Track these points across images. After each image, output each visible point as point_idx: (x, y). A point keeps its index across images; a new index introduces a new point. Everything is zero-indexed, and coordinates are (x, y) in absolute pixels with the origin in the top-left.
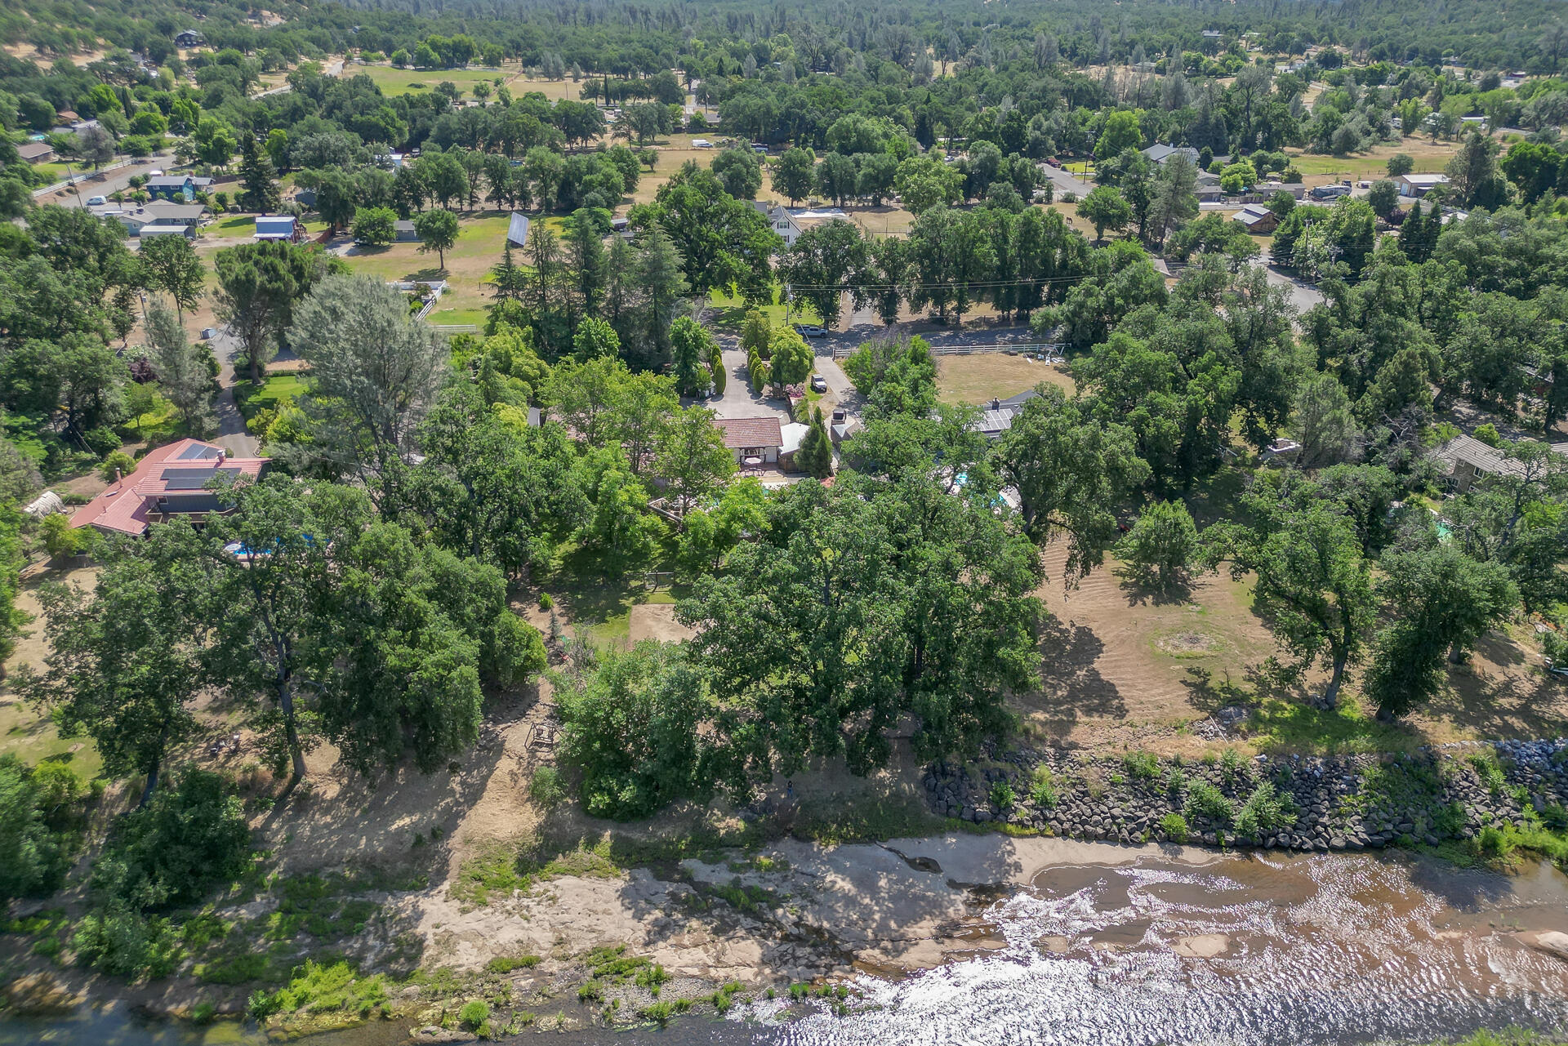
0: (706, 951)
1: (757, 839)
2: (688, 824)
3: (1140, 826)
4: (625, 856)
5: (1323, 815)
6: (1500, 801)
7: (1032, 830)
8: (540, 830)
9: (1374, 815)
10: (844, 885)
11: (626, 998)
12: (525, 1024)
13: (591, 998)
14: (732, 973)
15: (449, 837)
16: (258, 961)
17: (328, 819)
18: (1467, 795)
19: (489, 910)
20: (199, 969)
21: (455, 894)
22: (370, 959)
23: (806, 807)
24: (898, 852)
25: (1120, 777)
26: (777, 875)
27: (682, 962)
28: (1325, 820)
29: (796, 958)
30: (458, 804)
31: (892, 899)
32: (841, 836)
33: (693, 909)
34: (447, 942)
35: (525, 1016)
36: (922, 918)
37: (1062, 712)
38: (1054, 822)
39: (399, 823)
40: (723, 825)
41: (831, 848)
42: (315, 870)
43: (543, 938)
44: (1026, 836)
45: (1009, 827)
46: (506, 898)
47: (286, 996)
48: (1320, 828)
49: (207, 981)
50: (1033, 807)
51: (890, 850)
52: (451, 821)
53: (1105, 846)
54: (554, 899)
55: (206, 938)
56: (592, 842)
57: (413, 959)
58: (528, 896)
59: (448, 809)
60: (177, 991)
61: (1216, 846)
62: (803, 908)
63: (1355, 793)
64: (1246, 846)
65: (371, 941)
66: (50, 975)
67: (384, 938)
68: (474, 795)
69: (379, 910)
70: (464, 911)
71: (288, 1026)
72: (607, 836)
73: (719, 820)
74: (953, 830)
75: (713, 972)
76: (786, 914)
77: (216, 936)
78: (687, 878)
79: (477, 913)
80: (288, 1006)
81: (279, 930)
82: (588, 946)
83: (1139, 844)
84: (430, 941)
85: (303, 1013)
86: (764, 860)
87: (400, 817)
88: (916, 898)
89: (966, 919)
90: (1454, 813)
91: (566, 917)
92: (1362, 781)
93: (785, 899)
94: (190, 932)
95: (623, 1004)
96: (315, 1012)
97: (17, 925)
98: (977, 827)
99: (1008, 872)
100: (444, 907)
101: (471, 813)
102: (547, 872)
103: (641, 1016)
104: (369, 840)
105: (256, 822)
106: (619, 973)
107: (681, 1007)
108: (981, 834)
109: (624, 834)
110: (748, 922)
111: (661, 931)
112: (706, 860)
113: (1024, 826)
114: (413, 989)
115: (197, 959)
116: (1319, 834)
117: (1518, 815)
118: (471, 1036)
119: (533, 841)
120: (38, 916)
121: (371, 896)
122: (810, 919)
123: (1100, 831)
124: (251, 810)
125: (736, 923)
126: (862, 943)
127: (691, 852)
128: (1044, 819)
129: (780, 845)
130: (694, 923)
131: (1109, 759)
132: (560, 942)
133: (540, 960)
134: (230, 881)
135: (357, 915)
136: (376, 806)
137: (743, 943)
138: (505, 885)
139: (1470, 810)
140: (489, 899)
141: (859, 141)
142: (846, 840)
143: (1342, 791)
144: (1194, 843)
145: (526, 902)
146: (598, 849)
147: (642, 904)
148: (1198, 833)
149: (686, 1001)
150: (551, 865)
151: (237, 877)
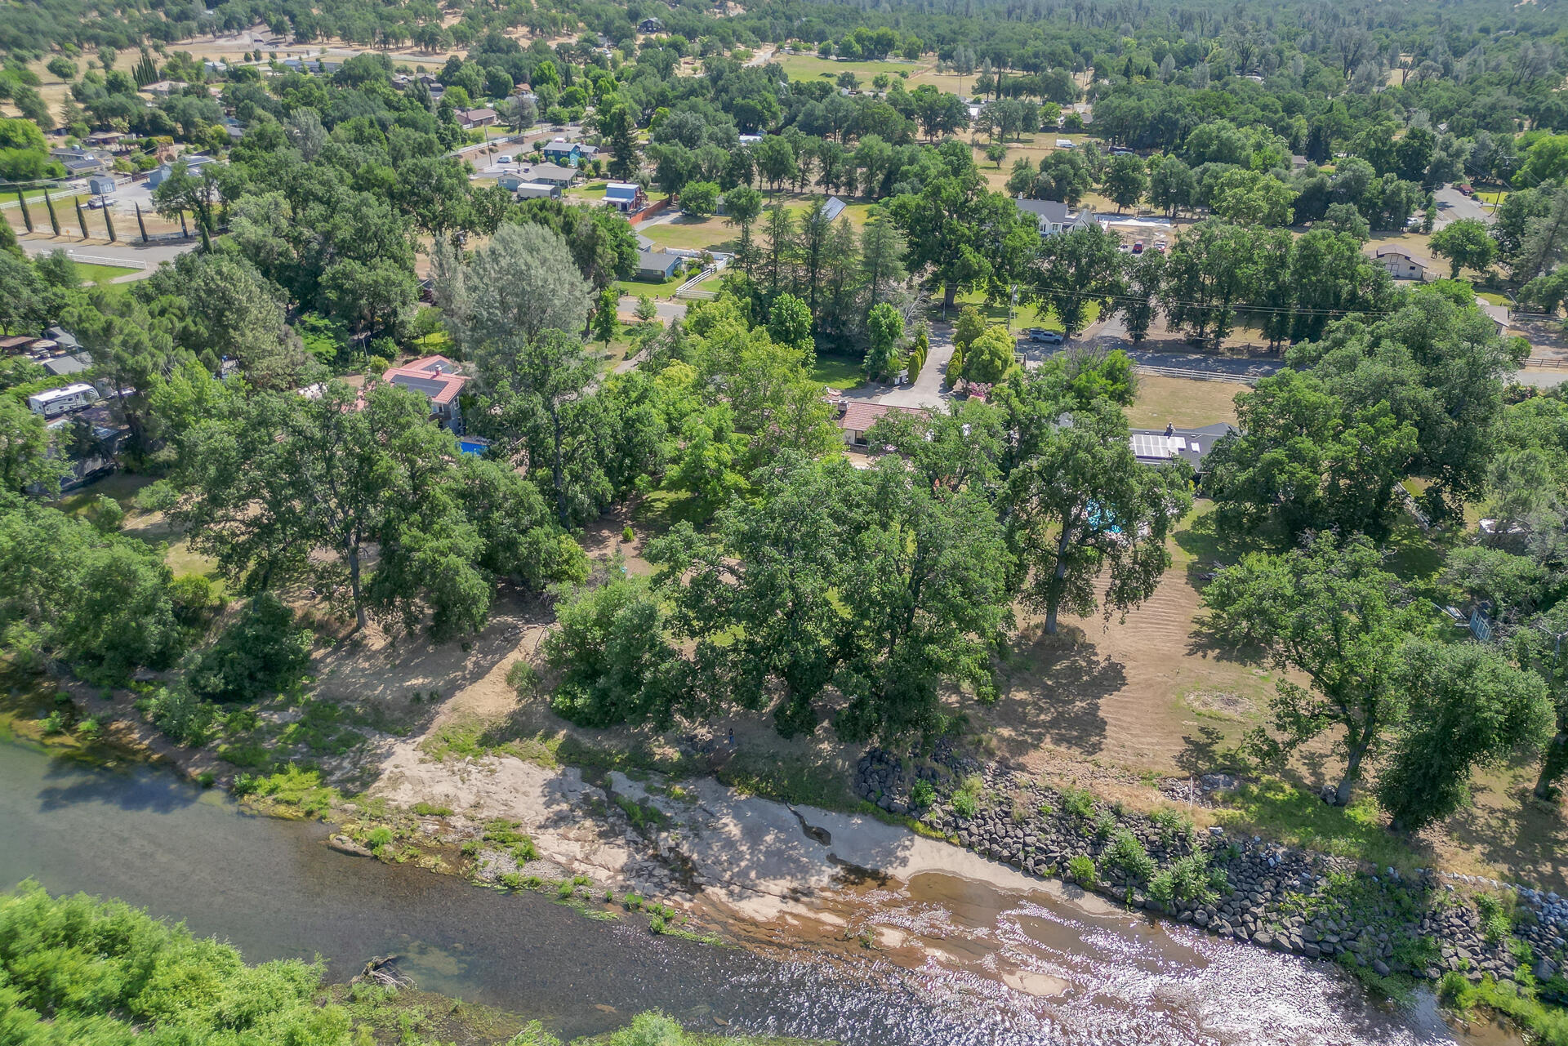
0: (582, 847)
1: (683, 771)
2: (632, 743)
3: (1049, 860)
4: (569, 755)
5: (1259, 905)
6: (1494, 953)
7: (940, 834)
8: (512, 716)
9: (1319, 923)
10: (733, 829)
11: (496, 863)
12: (412, 856)
13: (470, 854)
14: (591, 870)
15: (443, 702)
16: (262, 753)
17: (367, 665)
18: (1453, 934)
19: (441, 766)
20: (222, 748)
21: (423, 747)
22: (338, 775)
23: (740, 755)
24: (800, 817)
25: (1053, 808)
26: (682, 805)
27: (557, 849)
28: (1259, 911)
29: (651, 875)
30: (464, 678)
31: (768, 854)
32: (757, 789)
33: (595, 811)
34: (396, 781)
35: (414, 851)
36: (782, 877)
37: (1031, 734)
38: (965, 833)
39: (414, 682)
40: (660, 751)
41: (743, 797)
42: (338, 701)
43: (466, 797)
44: (931, 838)
45: (919, 825)
46: (458, 760)
47: (264, 783)
48: (1248, 917)
49: (223, 758)
50: (950, 813)
51: (795, 813)
52: (453, 688)
53: (1006, 869)
54: (492, 772)
55: (239, 728)
56: (548, 736)
57: (365, 785)
58: (475, 764)
59: (455, 680)
60: (201, 759)
61: (1120, 902)
62: (685, 838)
63: (1307, 894)
64: (1154, 911)
65: (346, 764)
66: (136, 724)
67: (355, 765)
68: (479, 674)
69: (365, 742)
70: (422, 761)
71: (255, 806)
72: (561, 735)
73: (659, 746)
74: (864, 812)
75: (576, 865)
76: (667, 839)
77: (246, 728)
78: (607, 787)
79: (430, 766)
80: (261, 792)
81: (289, 737)
82: (495, 814)
83: (1042, 877)
84: (385, 776)
85: (269, 800)
86: (678, 789)
87: (416, 677)
88: (790, 858)
89: (823, 890)
90: (1423, 948)
91: (493, 788)
92: (1323, 884)
93: (675, 826)
94: (231, 721)
95: (492, 865)
96: (278, 802)
97: (133, 684)
98: (887, 816)
99: (891, 863)
100: (410, 754)
101: (469, 688)
102: (500, 750)
103: (499, 879)
104: (385, 688)
105: (317, 655)
106: (503, 842)
107: (532, 883)
108: (888, 824)
109: (575, 736)
110: (631, 834)
111: (558, 820)
112: (630, 777)
113: (933, 828)
114: (351, 806)
115: (226, 741)
116: (1244, 923)
117: (1507, 971)
118: (369, 852)
119: (503, 722)
120: (148, 682)
121: (366, 731)
122: (685, 849)
123: (1006, 853)
124: (318, 644)
125: (623, 833)
126: (716, 880)
127: (621, 767)
128: (955, 827)
129: (701, 782)
130: (588, 823)
131: (1048, 789)
132: (477, 806)
133: (452, 814)
134: (277, 692)
135: (347, 742)
136: (405, 664)
137: (616, 850)
138: (463, 751)
139: (1448, 950)
140: (445, 758)
141: (1219, 150)
142: (761, 794)
143: (1293, 887)
144: (1100, 892)
145: (471, 768)
146: (550, 743)
147: (558, 795)
148: (1107, 884)
149: (538, 879)
150: (505, 746)
151: (283, 691)
